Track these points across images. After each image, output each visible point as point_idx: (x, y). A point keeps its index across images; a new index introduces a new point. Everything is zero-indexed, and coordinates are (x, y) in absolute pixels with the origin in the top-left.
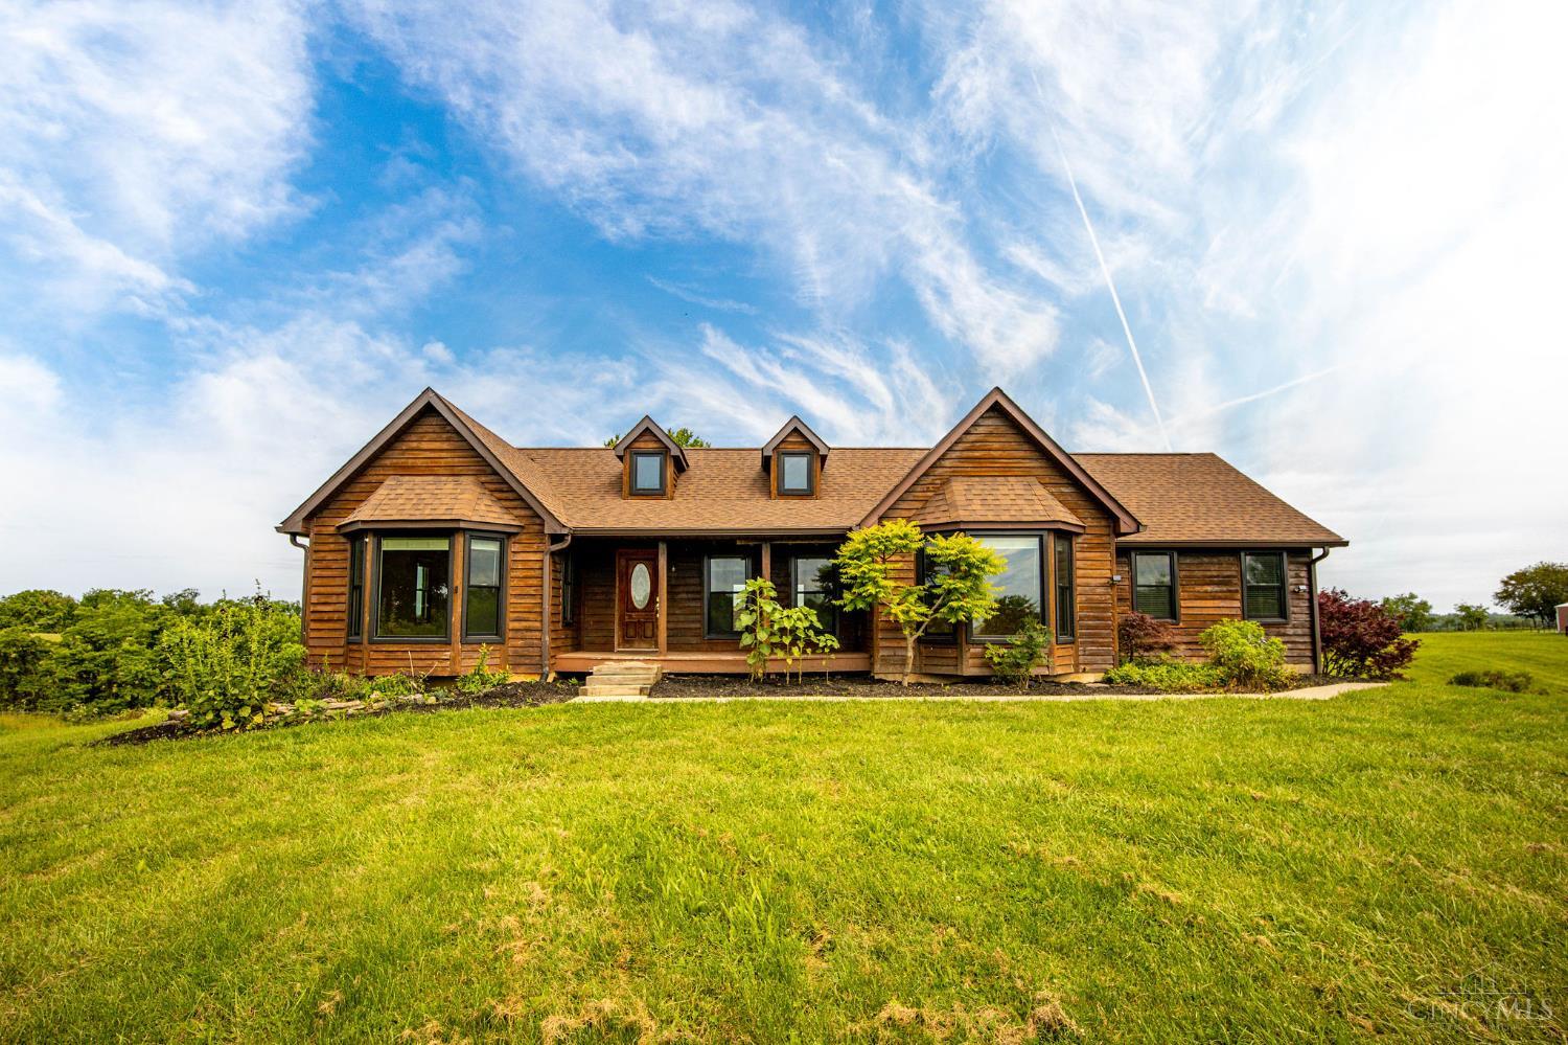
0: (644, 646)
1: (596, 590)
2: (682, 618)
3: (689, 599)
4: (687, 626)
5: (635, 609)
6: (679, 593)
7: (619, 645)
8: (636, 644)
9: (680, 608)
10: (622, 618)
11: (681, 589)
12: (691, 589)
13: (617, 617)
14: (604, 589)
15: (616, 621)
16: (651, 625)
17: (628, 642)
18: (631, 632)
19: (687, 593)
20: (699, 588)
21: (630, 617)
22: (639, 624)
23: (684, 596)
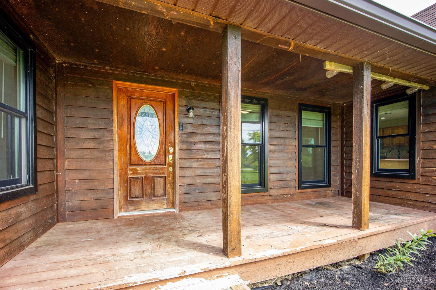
0: (155, 206)
1: (84, 134)
2: (199, 172)
3: (206, 151)
4: (205, 181)
5: (141, 162)
6: (195, 143)
7: (120, 208)
8: (144, 205)
9: (198, 160)
10: (123, 172)
11: (198, 138)
12: (210, 138)
13: (116, 172)
14: (96, 134)
15: (116, 178)
16: (162, 180)
17: (132, 203)
18: (136, 190)
19: (205, 143)
20: (220, 139)
21: (135, 172)
22: (146, 181)
23: (202, 146)
